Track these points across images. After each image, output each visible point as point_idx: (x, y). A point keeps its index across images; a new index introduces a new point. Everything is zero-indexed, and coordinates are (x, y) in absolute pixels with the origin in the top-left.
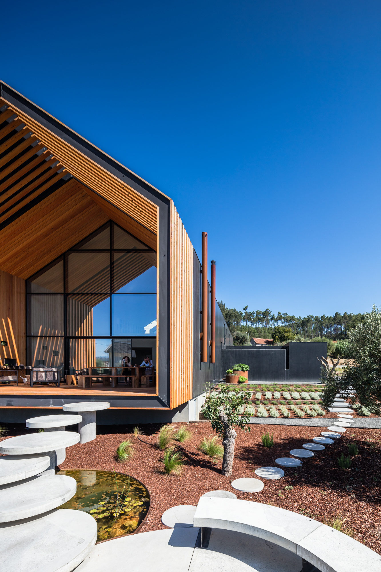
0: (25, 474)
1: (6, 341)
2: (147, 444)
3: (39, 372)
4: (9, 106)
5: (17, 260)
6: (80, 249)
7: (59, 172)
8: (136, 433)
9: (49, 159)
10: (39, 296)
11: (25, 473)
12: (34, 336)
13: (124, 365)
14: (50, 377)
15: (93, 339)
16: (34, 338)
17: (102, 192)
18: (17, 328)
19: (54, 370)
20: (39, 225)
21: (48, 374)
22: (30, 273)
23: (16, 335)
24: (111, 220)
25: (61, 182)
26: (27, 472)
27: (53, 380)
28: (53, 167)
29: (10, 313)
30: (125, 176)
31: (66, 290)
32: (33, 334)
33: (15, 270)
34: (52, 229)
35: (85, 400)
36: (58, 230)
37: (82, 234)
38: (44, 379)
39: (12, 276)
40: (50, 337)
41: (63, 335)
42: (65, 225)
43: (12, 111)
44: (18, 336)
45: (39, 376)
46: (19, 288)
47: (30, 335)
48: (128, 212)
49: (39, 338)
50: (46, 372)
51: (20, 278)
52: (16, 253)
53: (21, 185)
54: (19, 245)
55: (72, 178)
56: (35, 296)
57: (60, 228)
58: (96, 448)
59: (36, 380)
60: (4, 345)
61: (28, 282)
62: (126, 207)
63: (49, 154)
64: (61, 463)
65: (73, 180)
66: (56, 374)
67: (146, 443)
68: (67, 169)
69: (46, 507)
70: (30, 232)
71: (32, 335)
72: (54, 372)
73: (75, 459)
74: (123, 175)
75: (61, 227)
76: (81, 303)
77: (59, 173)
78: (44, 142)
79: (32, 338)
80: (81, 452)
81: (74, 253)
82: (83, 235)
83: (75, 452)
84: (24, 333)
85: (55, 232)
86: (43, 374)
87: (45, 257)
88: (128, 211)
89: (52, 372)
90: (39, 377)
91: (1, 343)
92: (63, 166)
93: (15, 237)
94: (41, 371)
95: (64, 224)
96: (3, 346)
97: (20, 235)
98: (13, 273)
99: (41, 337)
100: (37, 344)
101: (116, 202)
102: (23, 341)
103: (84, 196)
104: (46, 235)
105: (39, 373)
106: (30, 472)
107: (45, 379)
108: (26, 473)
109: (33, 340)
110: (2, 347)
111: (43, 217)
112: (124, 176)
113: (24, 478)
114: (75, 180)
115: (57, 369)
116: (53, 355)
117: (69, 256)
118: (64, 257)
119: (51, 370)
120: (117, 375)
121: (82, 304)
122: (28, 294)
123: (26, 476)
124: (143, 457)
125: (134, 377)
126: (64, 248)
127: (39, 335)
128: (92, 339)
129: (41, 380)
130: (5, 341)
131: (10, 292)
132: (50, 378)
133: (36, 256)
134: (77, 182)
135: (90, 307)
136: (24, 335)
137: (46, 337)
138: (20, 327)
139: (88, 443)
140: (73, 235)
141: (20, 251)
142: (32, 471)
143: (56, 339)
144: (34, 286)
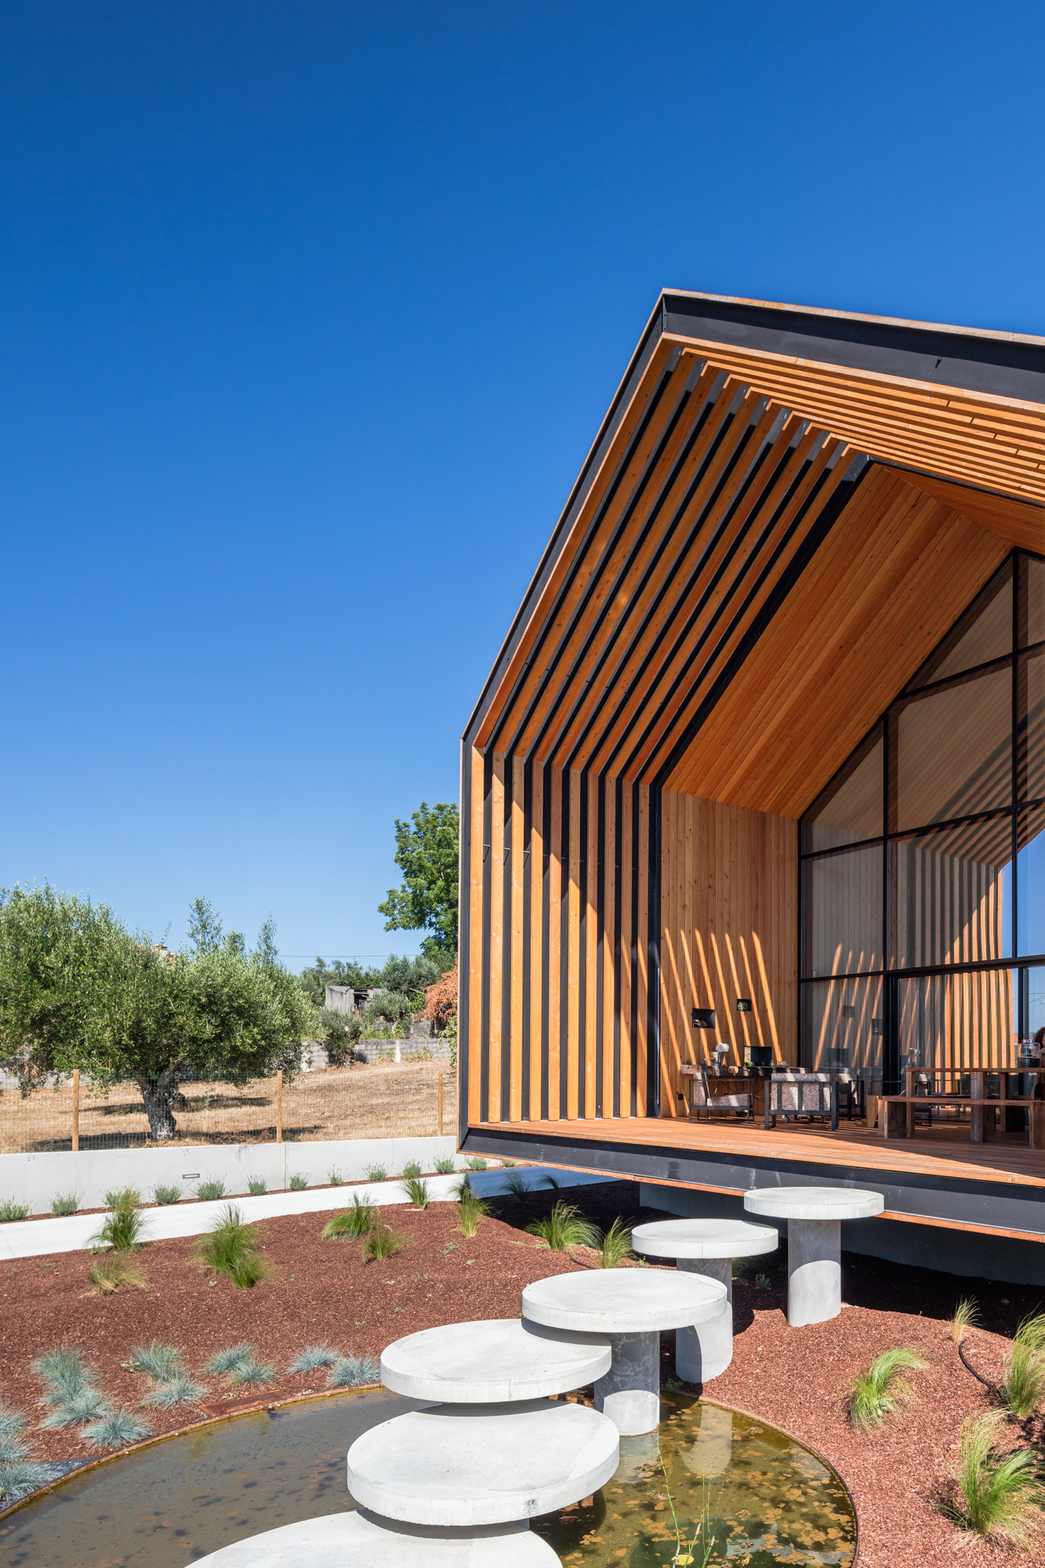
0: (510, 1386)
1: (749, 999)
2: (980, 1379)
3: (784, 1084)
4: (683, 345)
5: (769, 767)
6: (931, 681)
7: (831, 465)
8: (960, 1327)
9: (801, 437)
10: (834, 858)
11: (510, 1383)
12: (818, 980)
13: (1027, 1061)
14: (811, 1100)
15: (1005, 969)
16: (822, 984)
17: (937, 463)
18: (774, 960)
19: (822, 1077)
20: (807, 648)
21: (806, 1089)
22: (806, 798)
23: (774, 980)
24: (1015, 546)
25: (846, 490)
26: (515, 1384)
27: (818, 1109)
28: (813, 459)
29: (758, 921)
30: (944, 359)
31: (890, 828)
32: (817, 974)
33: (770, 796)
34: (841, 647)
35: (831, 1180)
36: (856, 646)
37: (929, 634)
38: (797, 1105)
39: (763, 819)
40: (864, 975)
41: (882, 970)
42: (875, 622)
43: (691, 355)
44: (779, 983)
45: (784, 1096)
46: (781, 846)
47: (809, 977)
48: (1019, 489)
49: (833, 982)
50: (800, 1084)
51: (784, 818)
52: (765, 749)
53: (744, 551)
54: (768, 724)
55: (870, 463)
56: (822, 861)
57: (862, 639)
58: (819, 1351)
59: (776, 1108)
60: (744, 1010)
61: (804, 824)
62: (1005, 474)
63: (797, 422)
64: (714, 1378)
65: (875, 467)
66: (827, 1091)
67: (975, 1375)
68: (854, 443)
69: (474, 1509)
70: (787, 677)
71: (814, 976)
72: (822, 1085)
73: (752, 1373)
74: (936, 358)
75: (865, 633)
76: (961, 859)
77: (832, 468)
78: (779, 398)
79: (815, 985)
80: (773, 1355)
81: (915, 703)
82: (932, 635)
83: (760, 1349)
84: (793, 974)
85: (850, 656)
86: (794, 1091)
87: (835, 739)
88: (1017, 485)
89: (818, 1086)
90: (783, 1101)
91: (738, 1003)
92: (839, 441)
93: (754, 703)
94: (789, 1082)
95: (870, 622)
96: (742, 1013)
97: (764, 695)
98: (765, 808)
99: (839, 978)
100: (827, 999)
101: (980, 475)
102: (790, 994)
103: (914, 506)
104: (828, 672)
105: (784, 1089)
106: (522, 1383)
107: (800, 1106)
108: (512, 1386)
109: (816, 988)
110: (740, 1014)
111: (812, 620)
112: (939, 361)
113: (507, 1400)
114: (880, 466)
115: (829, 1075)
116: (873, 1034)
117: (900, 716)
118: (885, 728)
119: (813, 1080)
120: (991, 1097)
121: (965, 862)
122: (806, 856)
123: (511, 1396)
124: (938, 1430)
125: (1035, 1104)
126: (883, 695)
127: (834, 973)
128: (1001, 972)
129: (790, 1108)
130: (746, 998)
131: (759, 861)
132: (811, 1104)
133: (812, 742)
134: (886, 470)
135: (992, 868)
136: (794, 979)
137: (852, 976)
138: (783, 955)
139: (806, 1328)
140: (902, 645)
141: (773, 740)
142: (527, 1383)
143: (860, 981)
144: (821, 836)
